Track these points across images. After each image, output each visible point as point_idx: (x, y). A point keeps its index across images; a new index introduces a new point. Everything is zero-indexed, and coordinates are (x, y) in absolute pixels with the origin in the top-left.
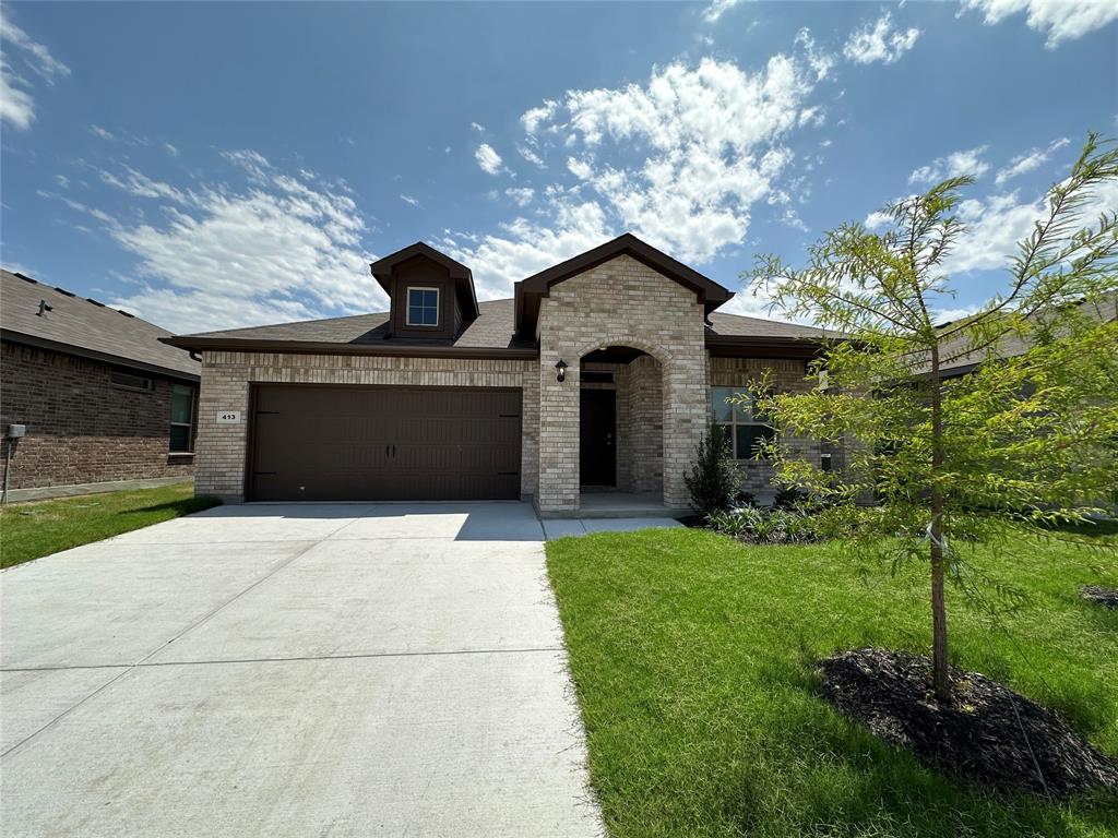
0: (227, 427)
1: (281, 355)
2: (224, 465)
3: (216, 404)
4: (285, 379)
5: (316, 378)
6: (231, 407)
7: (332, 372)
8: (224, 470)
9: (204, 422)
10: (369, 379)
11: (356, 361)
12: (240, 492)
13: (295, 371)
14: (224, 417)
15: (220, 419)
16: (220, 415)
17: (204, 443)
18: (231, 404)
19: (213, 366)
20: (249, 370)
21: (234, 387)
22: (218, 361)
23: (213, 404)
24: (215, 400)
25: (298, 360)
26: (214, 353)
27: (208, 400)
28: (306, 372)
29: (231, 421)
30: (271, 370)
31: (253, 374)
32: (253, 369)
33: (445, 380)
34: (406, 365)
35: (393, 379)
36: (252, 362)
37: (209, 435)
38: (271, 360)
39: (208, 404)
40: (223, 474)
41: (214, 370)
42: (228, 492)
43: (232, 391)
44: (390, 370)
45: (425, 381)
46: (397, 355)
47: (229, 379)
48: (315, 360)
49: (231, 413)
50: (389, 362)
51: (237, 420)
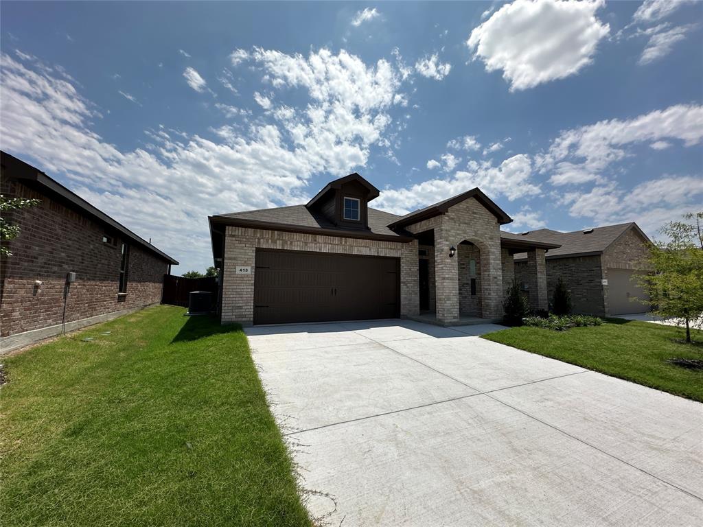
0: (242, 277)
1: (276, 232)
2: (242, 302)
3: (236, 262)
4: (279, 247)
5: (297, 247)
6: (245, 264)
7: (306, 244)
8: (241, 305)
9: (228, 273)
10: (326, 249)
11: (320, 239)
12: (252, 319)
13: (285, 242)
14: (241, 270)
15: (238, 272)
16: (238, 268)
17: (228, 287)
18: (245, 262)
19: (233, 236)
20: (257, 240)
21: (248, 251)
22: (236, 233)
23: (233, 261)
24: (235, 259)
25: (286, 236)
26: (234, 228)
27: (230, 259)
28: (291, 243)
29: (245, 273)
30: (270, 241)
31: (259, 243)
32: (259, 240)
33: (365, 251)
34: (346, 242)
35: (339, 250)
36: (258, 235)
37: (231, 282)
38: (270, 235)
39: (230, 261)
40: (240, 308)
41: (234, 239)
42: (244, 319)
43: (246, 254)
44: (337, 245)
45: (355, 252)
46: (341, 236)
47: (244, 245)
48: (296, 236)
49: (245, 268)
50: (336, 240)
51: (249, 272)
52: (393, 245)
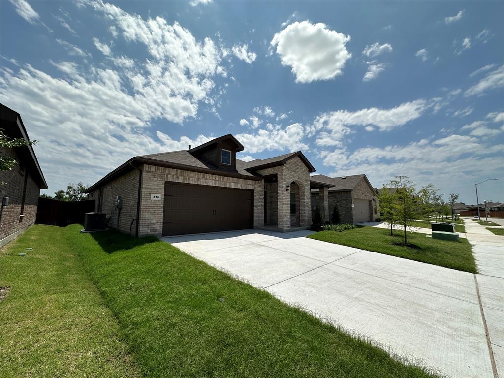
0: (155, 202)
1: (179, 170)
2: (154, 220)
3: (150, 191)
4: (180, 181)
5: (192, 181)
6: (157, 192)
7: (198, 179)
8: (154, 222)
9: (145, 199)
10: (211, 183)
11: (208, 176)
12: (162, 232)
13: (184, 178)
14: (154, 197)
15: (152, 198)
16: (152, 196)
17: (145, 209)
18: (157, 191)
19: (149, 172)
20: (166, 176)
21: (159, 183)
22: (151, 170)
24: (150, 189)
25: (186, 173)
26: (150, 166)
27: (147, 188)
28: (189, 179)
29: (158, 199)
30: (175, 176)
32: (167, 175)
33: (234, 186)
34: (223, 179)
35: (219, 184)
36: (167, 172)
37: (147, 205)
38: (175, 172)
39: (146, 190)
40: (154, 224)
41: (150, 174)
42: (156, 233)
43: (158, 185)
44: (218, 181)
45: (229, 186)
46: (220, 175)
47: (156, 179)
48: (192, 174)
49: (157, 195)
50: (217, 177)
51: (160, 199)
52: (250, 182)
